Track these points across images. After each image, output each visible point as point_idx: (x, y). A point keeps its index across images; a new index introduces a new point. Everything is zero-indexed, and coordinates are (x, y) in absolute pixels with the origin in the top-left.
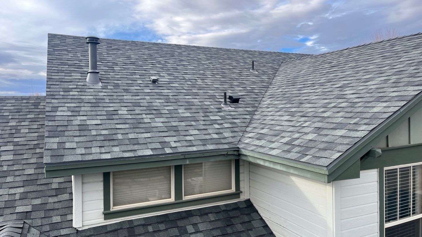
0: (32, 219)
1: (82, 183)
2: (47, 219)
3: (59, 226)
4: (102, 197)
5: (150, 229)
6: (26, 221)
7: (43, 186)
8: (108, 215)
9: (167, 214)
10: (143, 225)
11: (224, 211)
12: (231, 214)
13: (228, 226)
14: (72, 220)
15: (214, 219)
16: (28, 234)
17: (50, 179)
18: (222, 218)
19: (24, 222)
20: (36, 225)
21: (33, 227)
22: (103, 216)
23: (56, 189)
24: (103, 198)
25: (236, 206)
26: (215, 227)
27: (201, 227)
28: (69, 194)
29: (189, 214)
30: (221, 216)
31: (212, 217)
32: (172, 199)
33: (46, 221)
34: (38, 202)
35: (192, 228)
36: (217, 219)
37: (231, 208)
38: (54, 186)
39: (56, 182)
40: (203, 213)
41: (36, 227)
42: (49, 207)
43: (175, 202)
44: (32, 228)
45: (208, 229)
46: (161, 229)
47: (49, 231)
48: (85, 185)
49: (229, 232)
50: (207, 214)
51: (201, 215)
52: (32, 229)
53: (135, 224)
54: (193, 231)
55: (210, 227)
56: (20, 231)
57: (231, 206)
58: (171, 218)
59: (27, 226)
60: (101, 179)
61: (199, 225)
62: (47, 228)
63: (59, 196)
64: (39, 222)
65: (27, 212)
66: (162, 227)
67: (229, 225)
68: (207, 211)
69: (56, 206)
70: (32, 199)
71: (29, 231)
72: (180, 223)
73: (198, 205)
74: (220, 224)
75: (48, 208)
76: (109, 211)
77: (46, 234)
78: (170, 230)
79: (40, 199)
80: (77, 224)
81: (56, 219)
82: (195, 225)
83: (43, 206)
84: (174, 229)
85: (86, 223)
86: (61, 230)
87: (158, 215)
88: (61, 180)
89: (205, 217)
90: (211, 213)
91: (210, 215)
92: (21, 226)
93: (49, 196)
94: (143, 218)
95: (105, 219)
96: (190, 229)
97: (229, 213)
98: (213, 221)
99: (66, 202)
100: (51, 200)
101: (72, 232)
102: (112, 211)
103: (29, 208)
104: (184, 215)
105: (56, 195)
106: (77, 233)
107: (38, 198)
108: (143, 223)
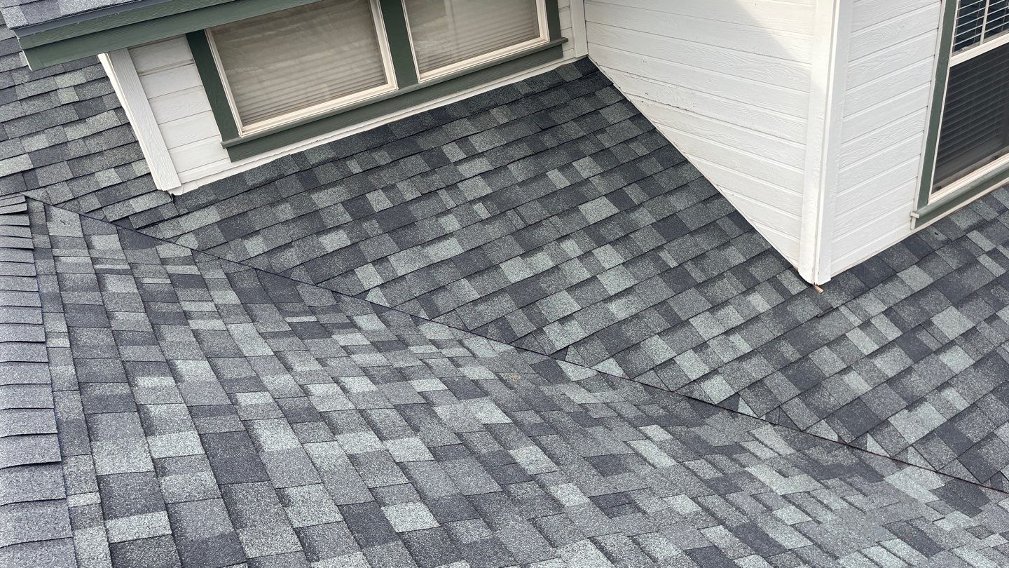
0: (44, 187)
1: (138, 73)
2: (82, 182)
3: (122, 192)
4: (207, 106)
5: (355, 167)
6: (28, 194)
7: (36, 102)
8: (237, 149)
9: (386, 125)
10: (334, 160)
11: (526, 96)
12: (547, 101)
13: (543, 130)
14: (150, 174)
15: (506, 120)
16: (49, 225)
17: (46, 80)
18: (526, 113)
19: (26, 197)
20: (59, 200)
21: (54, 205)
22: (225, 153)
23: (74, 103)
24: (209, 108)
25: (557, 80)
26: (512, 138)
27: (479, 143)
28: (112, 113)
29: (442, 117)
30: (523, 110)
31: (500, 116)
32: (391, 86)
33: (81, 187)
34: (40, 142)
35: (458, 150)
36: (514, 117)
37: (544, 87)
38: (67, 96)
39: (66, 86)
40: (476, 109)
41: (62, 205)
42: (75, 150)
43: (400, 91)
44: (54, 208)
45: (497, 145)
46: (381, 164)
47: (101, 208)
49: (548, 145)
50: (486, 110)
51: (473, 116)
52: (55, 211)
53: (314, 160)
54: (462, 156)
55: (499, 140)
56: (24, 220)
57: (542, 82)
58: (399, 134)
59: (37, 206)
60: (188, 56)
61: (473, 140)
62: (94, 202)
63: (90, 120)
64: (65, 192)
65: (23, 172)
66: (382, 157)
67: (547, 129)
68: (485, 103)
69: (93, 146)
70: (21, 137)
71: (48, 217)
72: (425, 143)
73: (460, 90)
74: (522, 130)
75: (72, 155)
76: (236, 139)
77: (96, 215)
78: (405, 163)
79: (43, 136)
80: (166, 180)
81: (108, 177)
82: (462, 141)
83: (58, 150)
84: (413, 158)
85: (187, 176)
86: (131, 201)
87: (365, 132)
88: (78, 78)
89: (483, 118)
90: (496, 106)
91: (493, 112)
92: (24, 208)
93: (64, 125)
94: (329, 143)
95: (233, 160)
96: (453, 152)
97: (542, 99)
98: (506, 125)
99: (114, 131)
100: (72, 133)
101: (161, 203)
102: (244, 139)
103: (24, 163)
104: (429, 121)
105: (82, 120)
106: (174, 202)
107: (37, 133)
108: (332, 155)
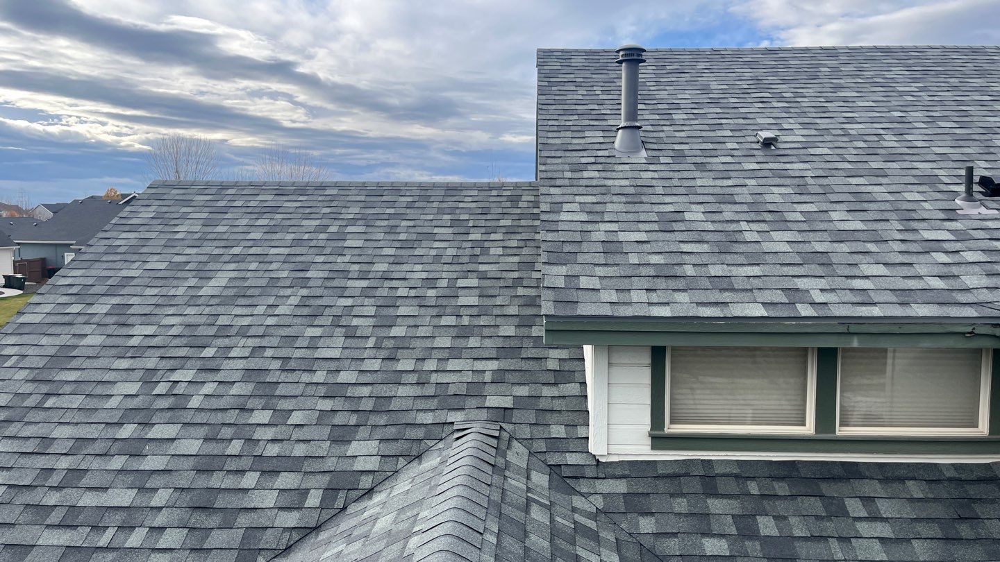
0: (515, 424)
1: (609, 363)
2: (540, 428)
3: (562, 446)
4: (648, 400)
5: (753, 488)
6: (503, 425)
7: (531, 363)
8: (659, 440)
9: (794, 461)
10: (737, 477)
11: (950, 480)
12: (973, 491)
13: (961, 518)
14: (587, 438)
15: (921, 496)
16: (508, 452)
17: (543, 349)
18: (945, 496)
19: (501, 427)
20: (521, 437)
21: (516, 439)
22: (649, 441)
23: (555, 371)
24: (649, 402)
25: (989, 474)
26: (924, 515)
27: (886, 508)
28: (578, 385)
29: (852, 472)
30: (942, 491)
31: (915, 489)
32: (808, 429)
33: (539, 432)
34: (523, 391)
35: (861, 507)
36: (930, 496)
37: (973, 477)
38: (553, 365)
39: (554, 357)
40: (889, 475)
41: (521, 441)
42: (543, 404)
43: (817, 436)
44: (515, 441)
45: (905, 516)
46: (779, 494)
47: (545, 452)
48: (614, 370)
49: (964, 535)
50: (902, 480)
51: (886, 480)
52: (515, 443)
53: (718, 470)
54: (864, 514)
55: (908, 512)
56: (494, 442)
57: (972, 471)
58: (804, 472)
59: (505, 435)
60: (647, 360)
61: (879, 503)
62: (542, 446)
63: (561, 386)
64: (525, 432)
65: (505, 409)
66: (782, 488)
67: (966, 518)
68: (902, 473)
69: (557, 405)
70: (513, 384)
71: (509, 447)
72: (827, 489)
73: (878, 452)
74: (937, 511)
75: (541, 407)
76: (661, 432)
77: (539, 456)
78: (803, 501)
79: (527, 388)
80: (597, 447)
81: (558, 431)
82: (867, 500)
83: (533, 401)
84: (812, 499)
85: (614, 449)
86: (567, 454)
87: (772, 461)
88: (564, 354)
89: (897, 486)
90: (914, 479)
91: (910, 483)
92: (497, 434)
93: (544, 384)
94: (737, 461)
95: (652, 448)
96: (855, 508)
97: (967, 487)
98: (919, 500)
99: (574, 399)
100: (547, 391)
101: (588, 463)
102: (668, 434)
103: (507, 402)
104: (837, 471)
105: (556, 384)
106: (597, 466)
107: (524, 384)
108: (736, 471)
